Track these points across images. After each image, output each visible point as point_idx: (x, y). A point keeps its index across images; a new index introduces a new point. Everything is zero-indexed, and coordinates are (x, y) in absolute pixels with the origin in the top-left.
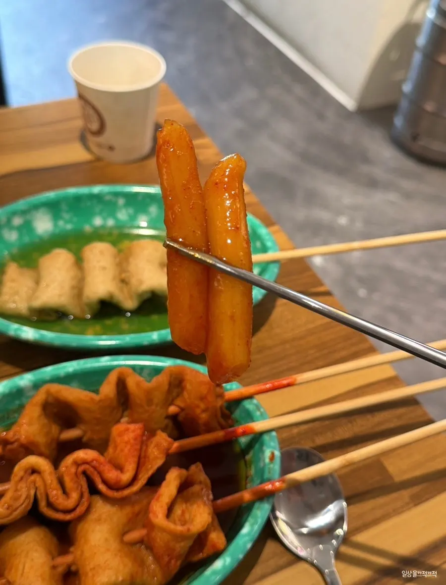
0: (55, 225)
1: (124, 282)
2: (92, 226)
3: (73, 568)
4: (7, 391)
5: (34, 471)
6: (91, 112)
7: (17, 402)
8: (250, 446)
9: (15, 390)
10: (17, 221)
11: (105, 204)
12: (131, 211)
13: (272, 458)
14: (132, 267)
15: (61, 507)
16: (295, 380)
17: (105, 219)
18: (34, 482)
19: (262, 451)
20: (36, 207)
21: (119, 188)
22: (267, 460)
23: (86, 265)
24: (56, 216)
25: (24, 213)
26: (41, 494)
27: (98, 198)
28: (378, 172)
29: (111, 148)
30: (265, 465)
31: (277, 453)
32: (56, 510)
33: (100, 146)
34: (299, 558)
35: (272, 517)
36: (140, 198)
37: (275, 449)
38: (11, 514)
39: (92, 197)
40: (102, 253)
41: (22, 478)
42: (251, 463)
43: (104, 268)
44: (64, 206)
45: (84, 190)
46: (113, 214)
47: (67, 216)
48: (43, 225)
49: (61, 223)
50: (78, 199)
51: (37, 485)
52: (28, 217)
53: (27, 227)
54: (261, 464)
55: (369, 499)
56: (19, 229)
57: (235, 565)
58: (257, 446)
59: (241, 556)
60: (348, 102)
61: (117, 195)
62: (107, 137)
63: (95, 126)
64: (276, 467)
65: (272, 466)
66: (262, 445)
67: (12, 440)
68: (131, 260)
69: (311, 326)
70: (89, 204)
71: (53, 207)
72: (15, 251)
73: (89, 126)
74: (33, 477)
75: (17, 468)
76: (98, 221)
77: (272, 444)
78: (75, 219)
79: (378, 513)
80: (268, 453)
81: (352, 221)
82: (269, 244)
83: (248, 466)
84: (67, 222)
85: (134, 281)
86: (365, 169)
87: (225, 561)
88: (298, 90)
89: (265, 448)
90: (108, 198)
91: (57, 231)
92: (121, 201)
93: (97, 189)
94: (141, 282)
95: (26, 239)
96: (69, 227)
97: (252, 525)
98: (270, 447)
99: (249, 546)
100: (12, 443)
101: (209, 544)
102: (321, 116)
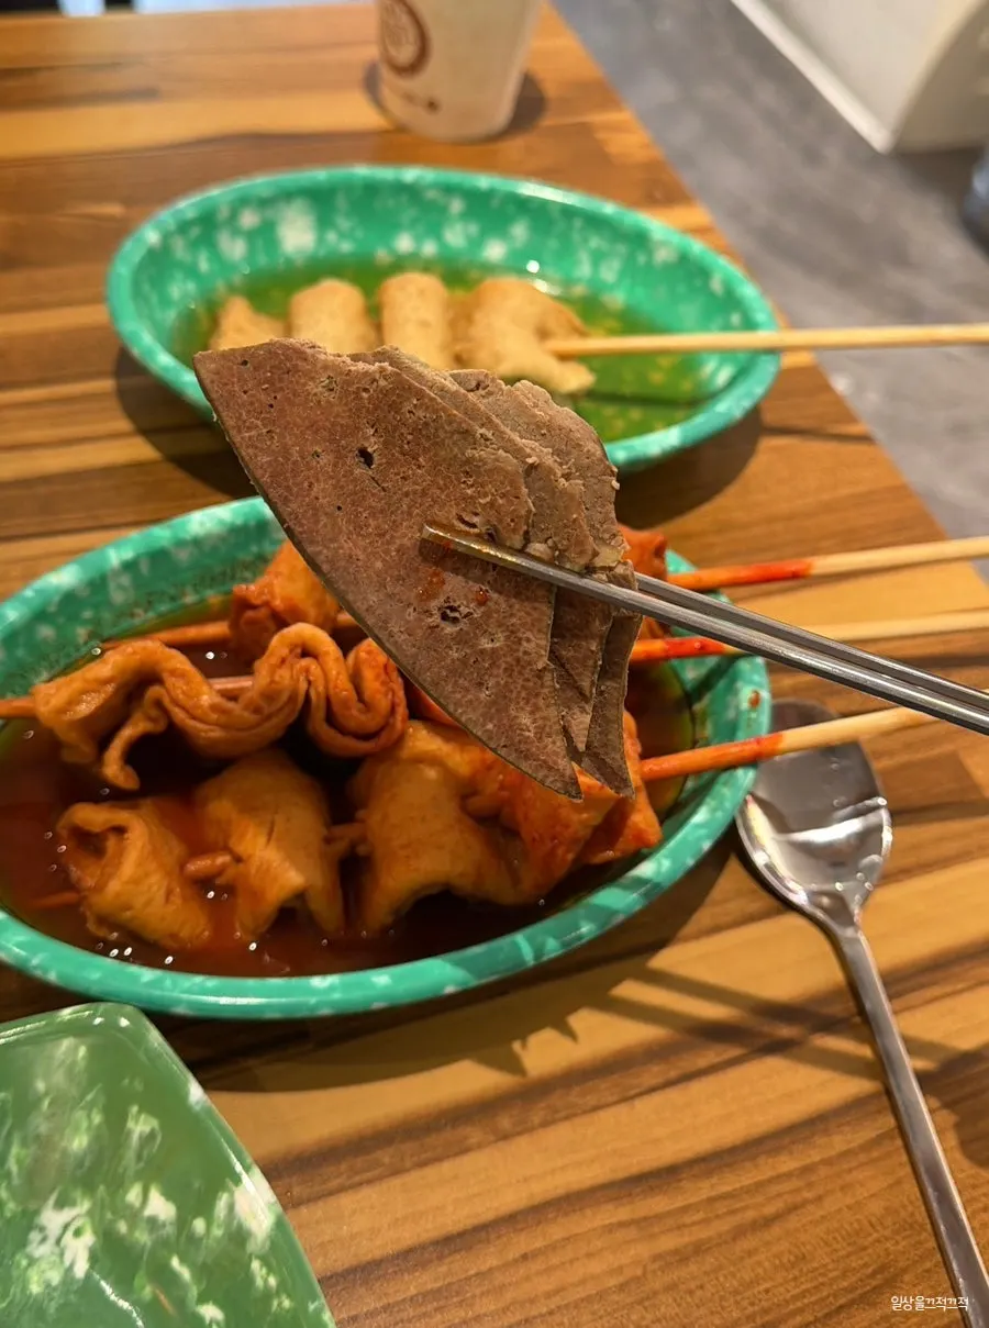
0: (321, 240)
1: (459, 360)
2: (392, 251)
3: (362, 850)
4: (239, 521)
5: (306, 652)
6: (405, 20)
7: (254, 549)
8: (706, 684)
9: (252, 523)
10: (249, 219)
11: (424, 208)
12: (473, 229)
13: (755, 702)
14: (478, 331)
15: (352, 725)
16: (809, 566)
17: (418, 239)
18: (307, 671)
19: (732, 690)
20: (288, 195)
21: (455, 176)
22: (745, 705)
23: (387, 316)
24: (324, 222)
25: (264, 203)
26: (318, 694)
27: (412, 192)
28: (927, 291)
29: (432, 106)
30: (739, 712)
31: (765, 695)
32: (343, 731)
33: (409, 98)
34: (790, 906)
35: (739, 823)
36: (495, 203)
37: (761, 686)
38: (258, 725)
39: (401, 188)
40: (422, 293)
41: (283, 661)
42: (705, 715)
43: (424, 324)
44: (341, 202)
45: (385, 173)
46: (435, 232)
47: (344, 223)
48: (297, 236)
49: (331, 237)
50: (372, 189)
51: (311, 678)
52: (269, 213)
53: (266, 234)
54: (731, 714)
55: (931, 821)
56: (251, 236)
57: (679, 874)
58: (721, 684)
59: (690, 862)
60: (876, 133)
61: (449, 190)
62: (429, 81)
63: (406, 53)
64: (764, 717)
65: (753, 715)
66: (733, 681)
67: (257, 602)
68: (478, 316)
69: (826, 497)
70: (391, 203)
71: (321, 201)
72: (237, 279)
73: (393, 51)
74: (305, 662)
75: (275, 640)
76: (404, 243)
77: (756, 678)
78: (359, 234)
79: (949, 848)
80: (745, 693)
81: (860, 388)
82: (760, 317)
83: (698, 721)
84: (342, 235)
85: (483, 356)
86: (897, 279)
87: (660, 864)
88: (767, 94)
89: (739, 684)
90: (431, 194)
91: (322, 253)
92: (457, 206)
93: (410, 174)
94: (498, 358)
95: (262, 260)
96: (346, 247)
97: (714, 810)
98: (751, 682)
99: (707, 845)
100: (254, 607)
101: (628, 833)
102: (812, 157)
